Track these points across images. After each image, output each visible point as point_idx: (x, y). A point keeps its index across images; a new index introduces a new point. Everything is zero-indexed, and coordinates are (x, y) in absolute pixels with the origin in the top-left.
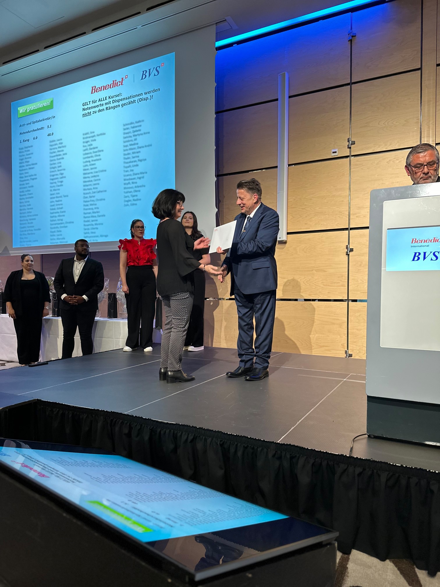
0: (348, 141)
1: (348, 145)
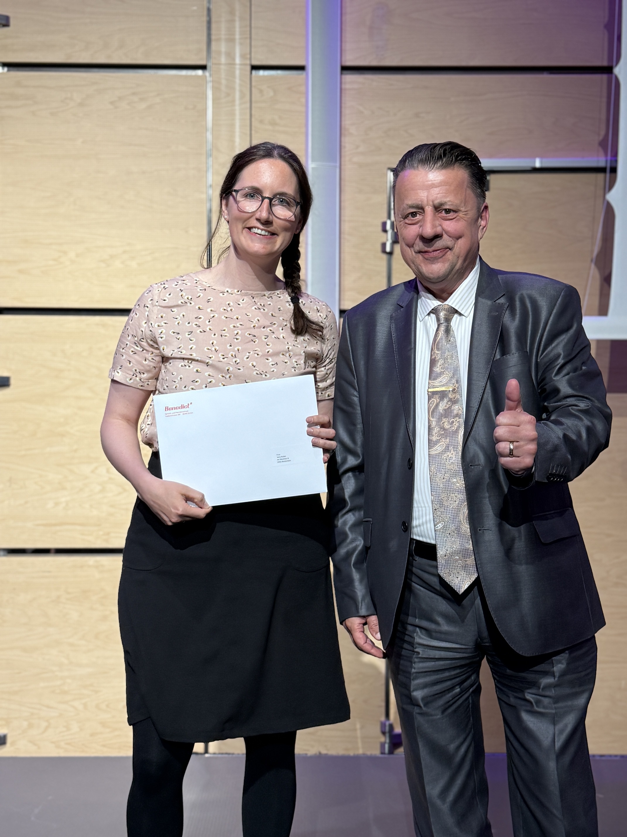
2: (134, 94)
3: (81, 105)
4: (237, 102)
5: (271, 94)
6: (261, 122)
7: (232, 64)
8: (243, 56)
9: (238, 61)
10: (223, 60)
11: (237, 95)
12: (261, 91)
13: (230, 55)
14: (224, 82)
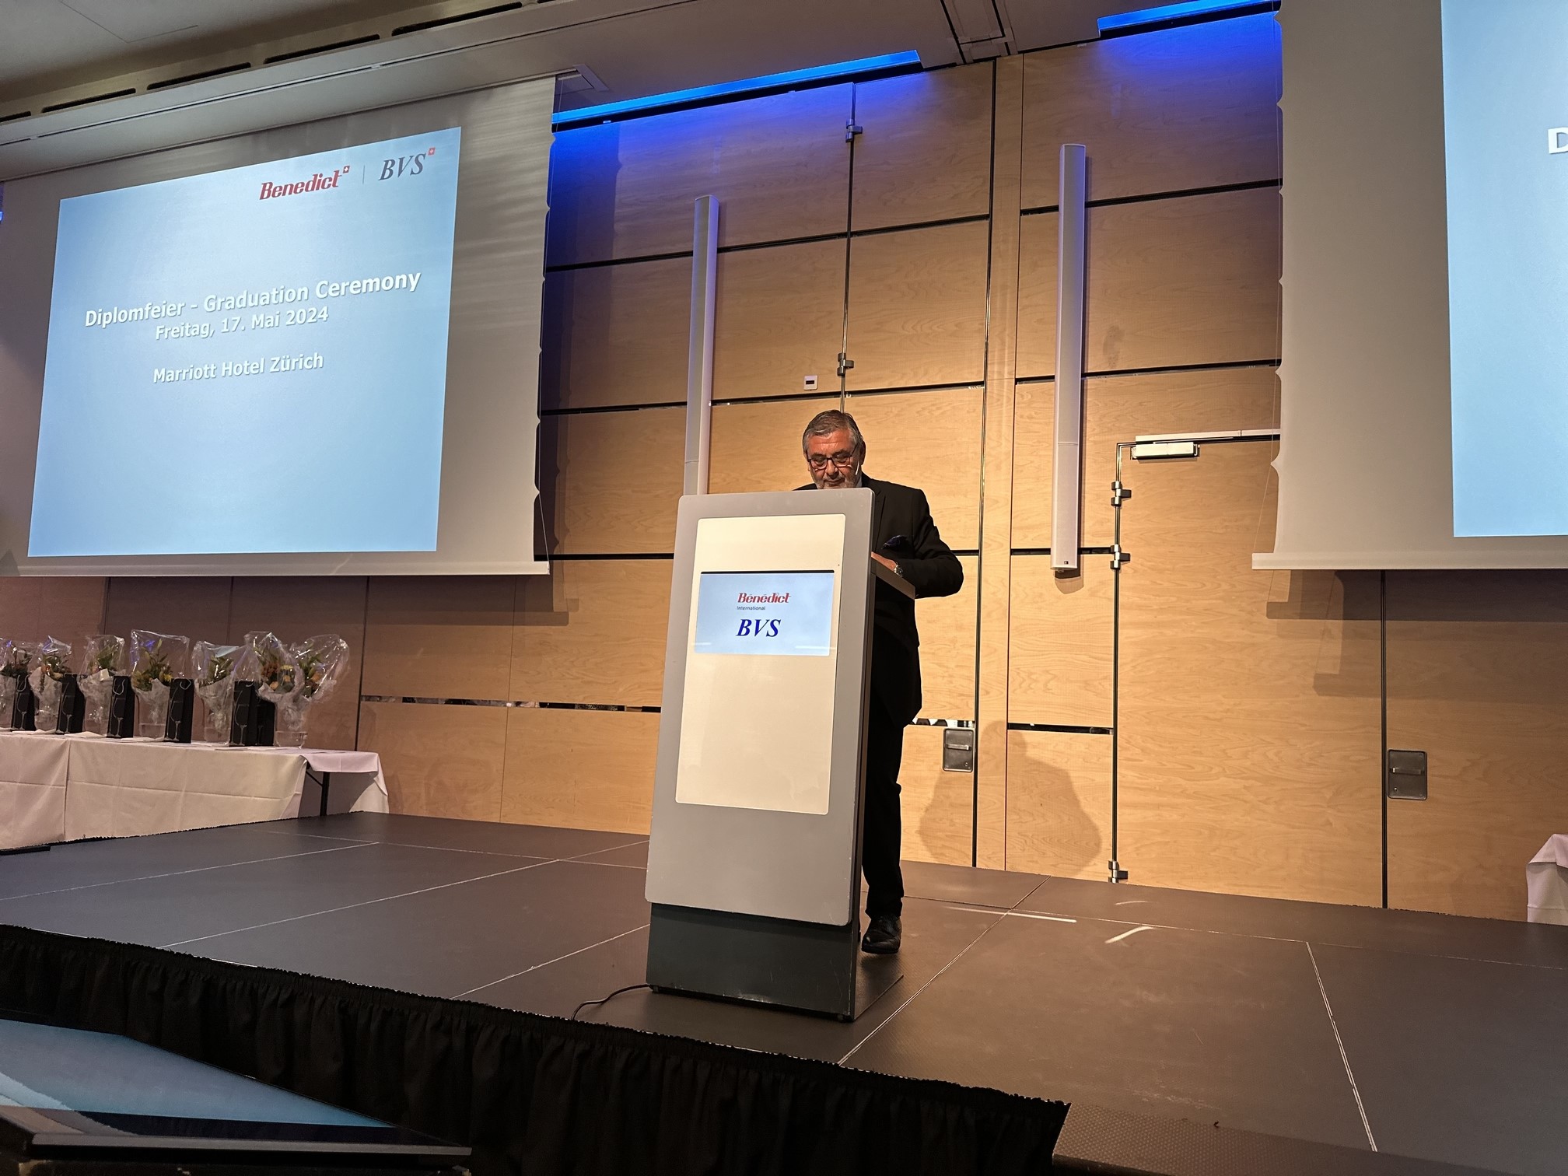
0: (840, 360)
1: (839, 369)
2: (933, 405)
3: (897, 415)
4: (1005, 405)
5: (1030, 397)
6: (1022, 417)
7: (1001, 379)
8: (1010, 373)
9: (1006, 376)
10: (996, 377)
11: (1005, 400)
12: (1022, 396)
13: (1000, 373)
14: (995, 392)
